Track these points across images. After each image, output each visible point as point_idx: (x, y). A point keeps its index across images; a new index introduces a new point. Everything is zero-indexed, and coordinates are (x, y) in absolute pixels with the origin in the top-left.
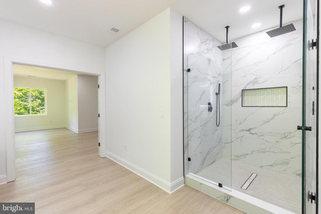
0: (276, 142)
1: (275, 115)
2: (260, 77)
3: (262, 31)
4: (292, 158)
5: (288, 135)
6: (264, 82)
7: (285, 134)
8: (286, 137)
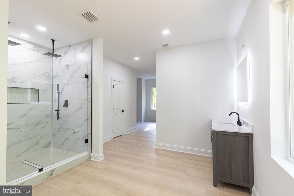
0: (31, 130)
1: (30, 110)
2: (18, 78)
3: (20, 39)
4: (41, 138)
5: (39, 123)
6: (22, 82)
7: (37, 123)
8: (38, 124)
